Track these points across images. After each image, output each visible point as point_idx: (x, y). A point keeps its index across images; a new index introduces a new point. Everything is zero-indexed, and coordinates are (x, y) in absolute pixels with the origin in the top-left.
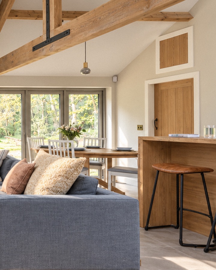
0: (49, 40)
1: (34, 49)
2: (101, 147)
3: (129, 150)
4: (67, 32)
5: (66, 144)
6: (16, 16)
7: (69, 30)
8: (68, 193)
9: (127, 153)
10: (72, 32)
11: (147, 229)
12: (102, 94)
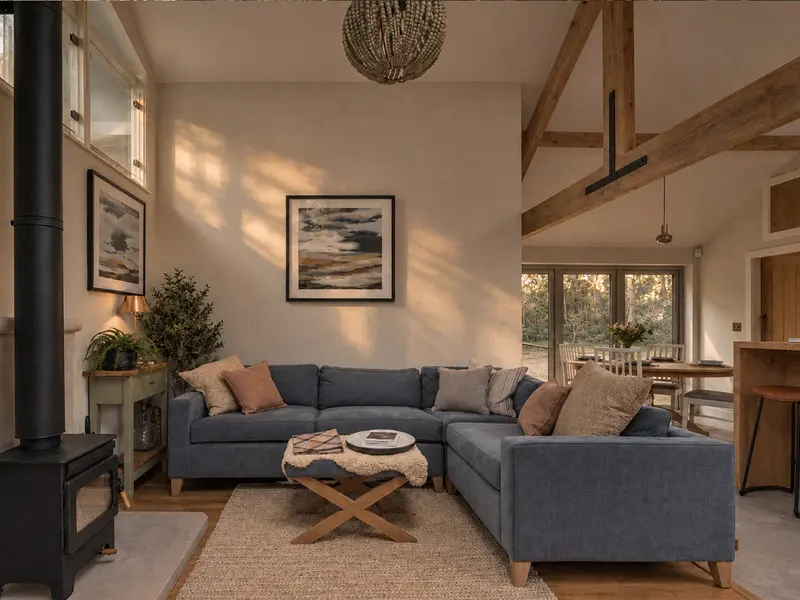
0: (614, 175)
1: (589, 190)
2: (676, 359)
3: (718, 365)
4: (644, 160)
5: (619, 354)
6: (555, 142)
7: (646, 157)
8: (623, 434)
9: (715, 369)
10: (651, 159)
11: (743, 493)
12: (678, 275)
